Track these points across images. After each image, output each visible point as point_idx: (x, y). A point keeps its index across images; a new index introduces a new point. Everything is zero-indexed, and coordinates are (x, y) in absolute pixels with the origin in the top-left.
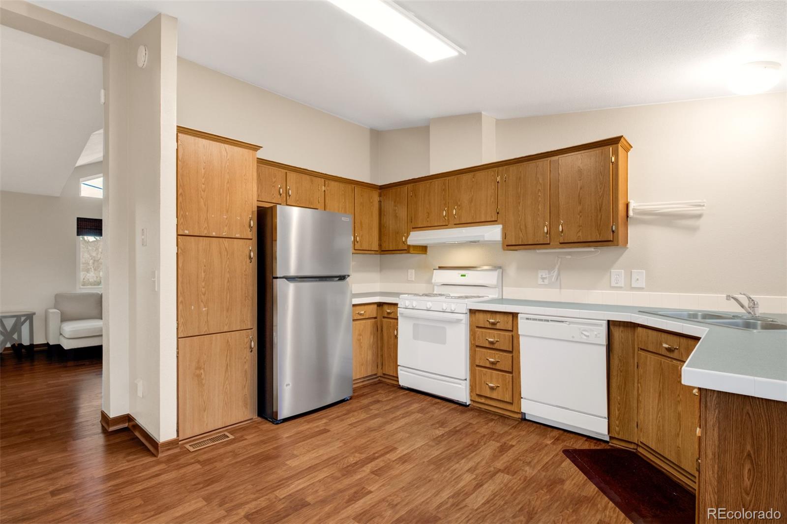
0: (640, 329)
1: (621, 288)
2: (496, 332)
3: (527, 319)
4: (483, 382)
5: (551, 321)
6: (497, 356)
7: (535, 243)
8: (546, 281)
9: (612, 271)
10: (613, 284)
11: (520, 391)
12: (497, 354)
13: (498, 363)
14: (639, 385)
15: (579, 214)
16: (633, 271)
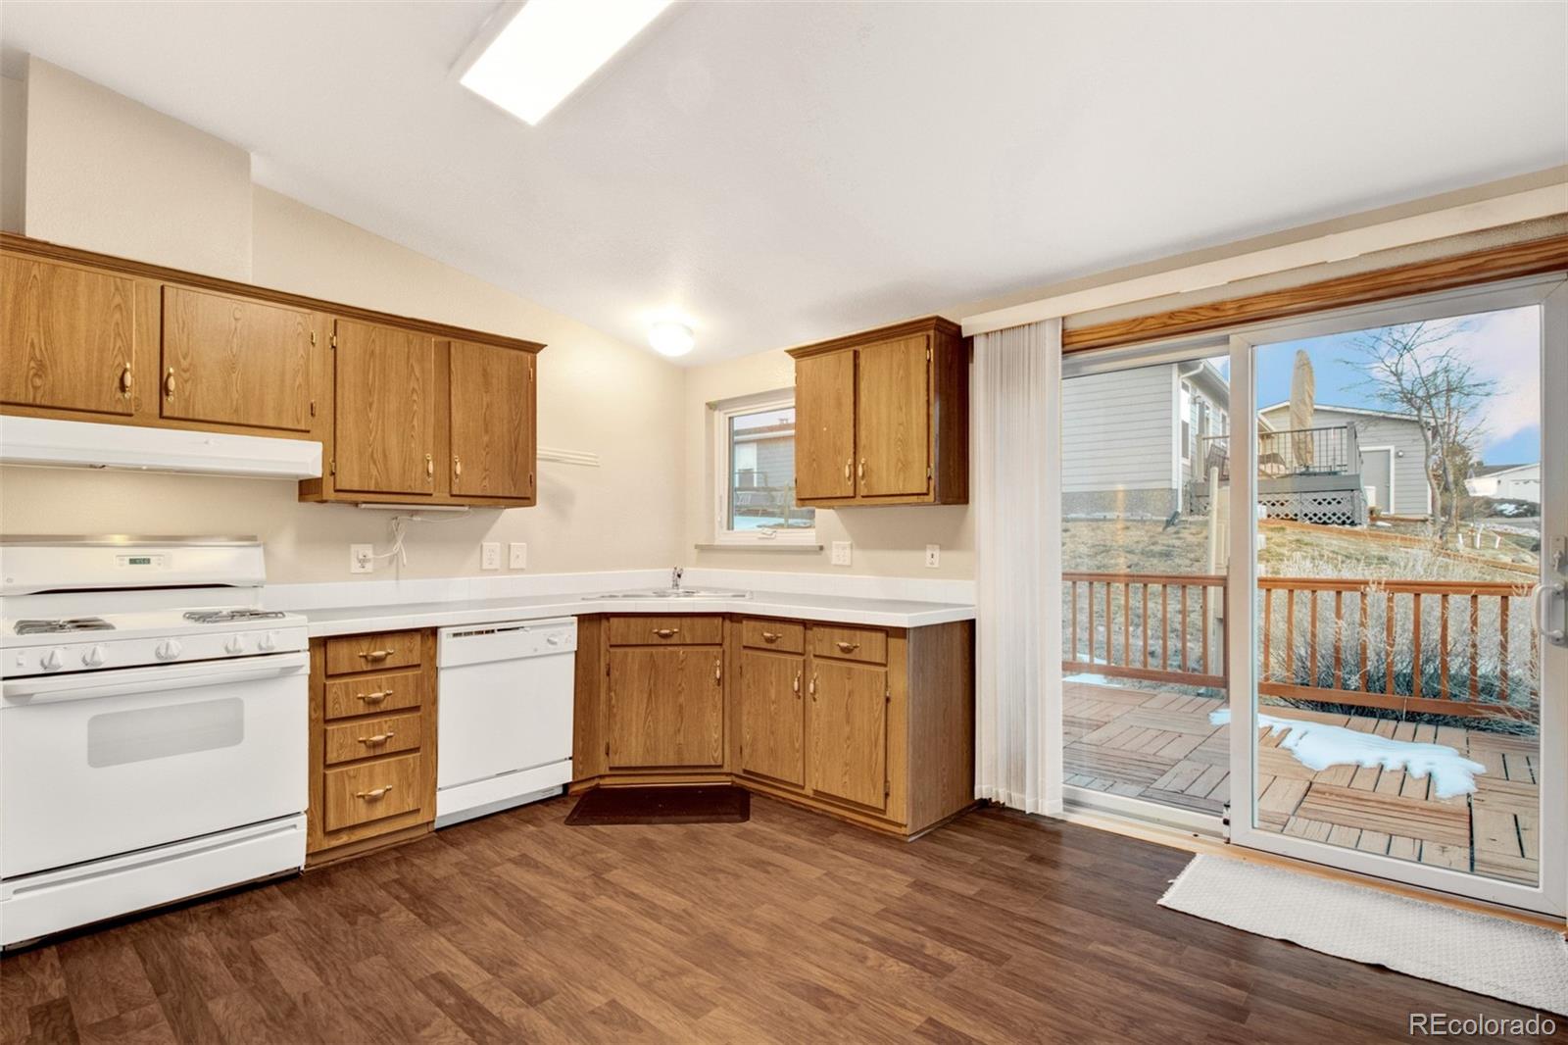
0: (613, 620)
1: (496, 570)
2: (383, 677)
3: (455, 635)
4: (348, 796)
5: (499, 630)
6: (385, 727)
7: (406, 491)
8: (369, 567)
9: (485, 544)
10: (486, 566)
11: (436, 779)
12: (386, 722)
13: (388, 740)
14: (613, 694)
15: (485, 450)
16: (512, 544)
